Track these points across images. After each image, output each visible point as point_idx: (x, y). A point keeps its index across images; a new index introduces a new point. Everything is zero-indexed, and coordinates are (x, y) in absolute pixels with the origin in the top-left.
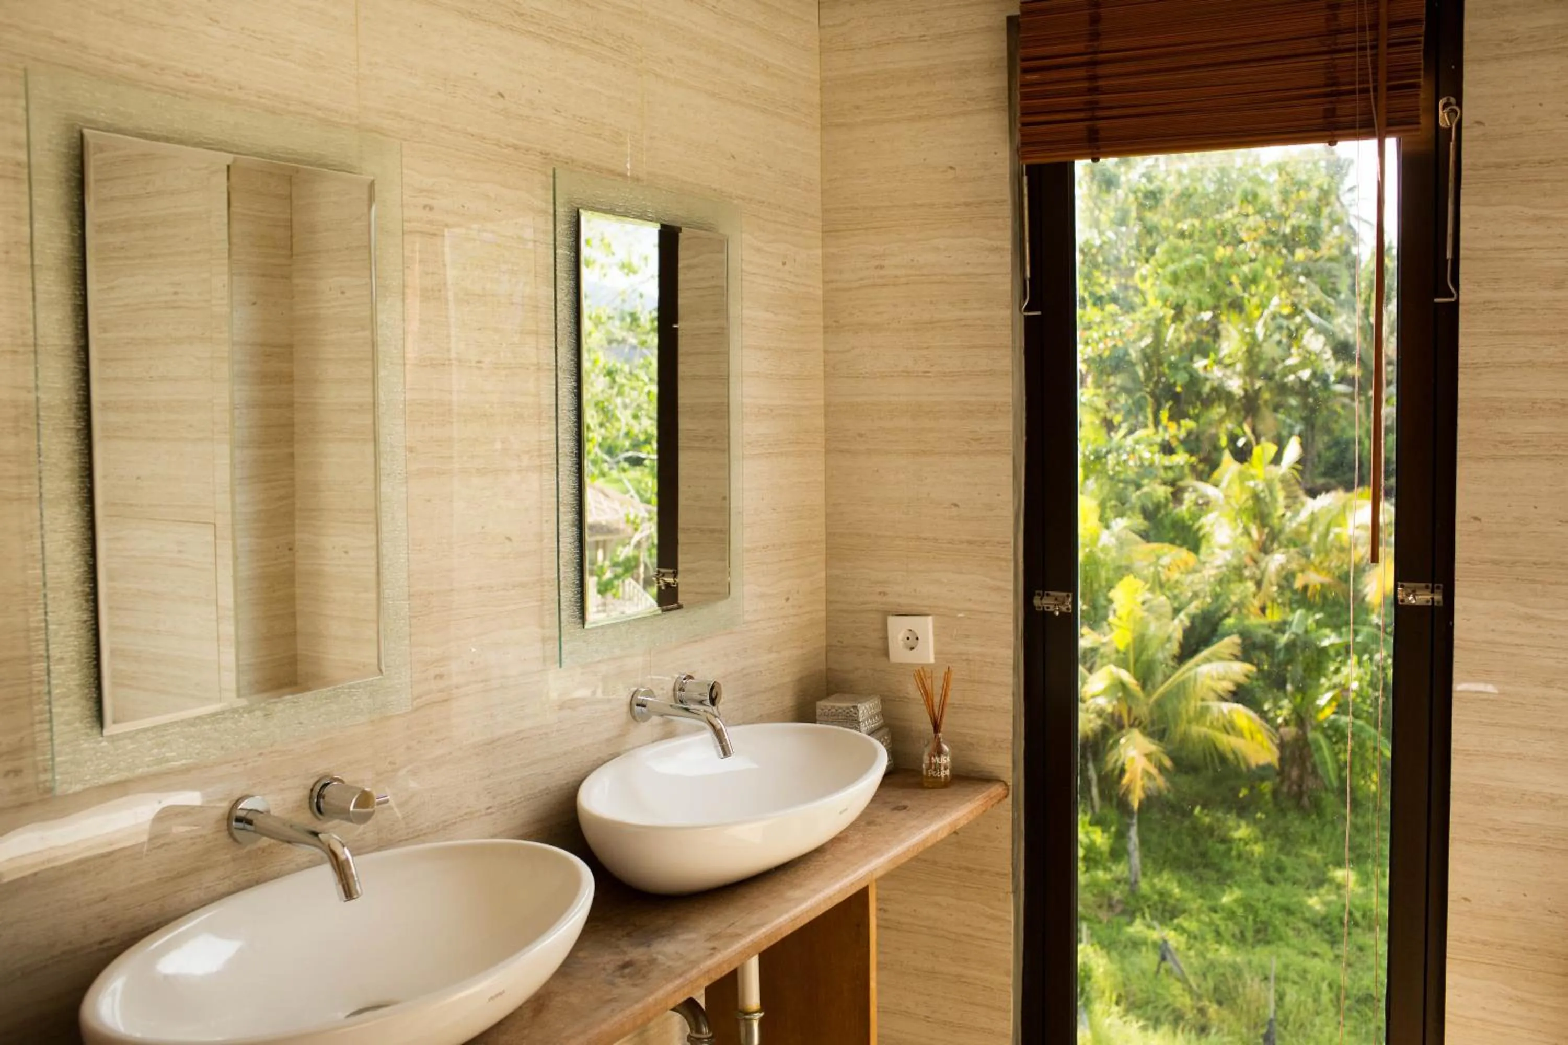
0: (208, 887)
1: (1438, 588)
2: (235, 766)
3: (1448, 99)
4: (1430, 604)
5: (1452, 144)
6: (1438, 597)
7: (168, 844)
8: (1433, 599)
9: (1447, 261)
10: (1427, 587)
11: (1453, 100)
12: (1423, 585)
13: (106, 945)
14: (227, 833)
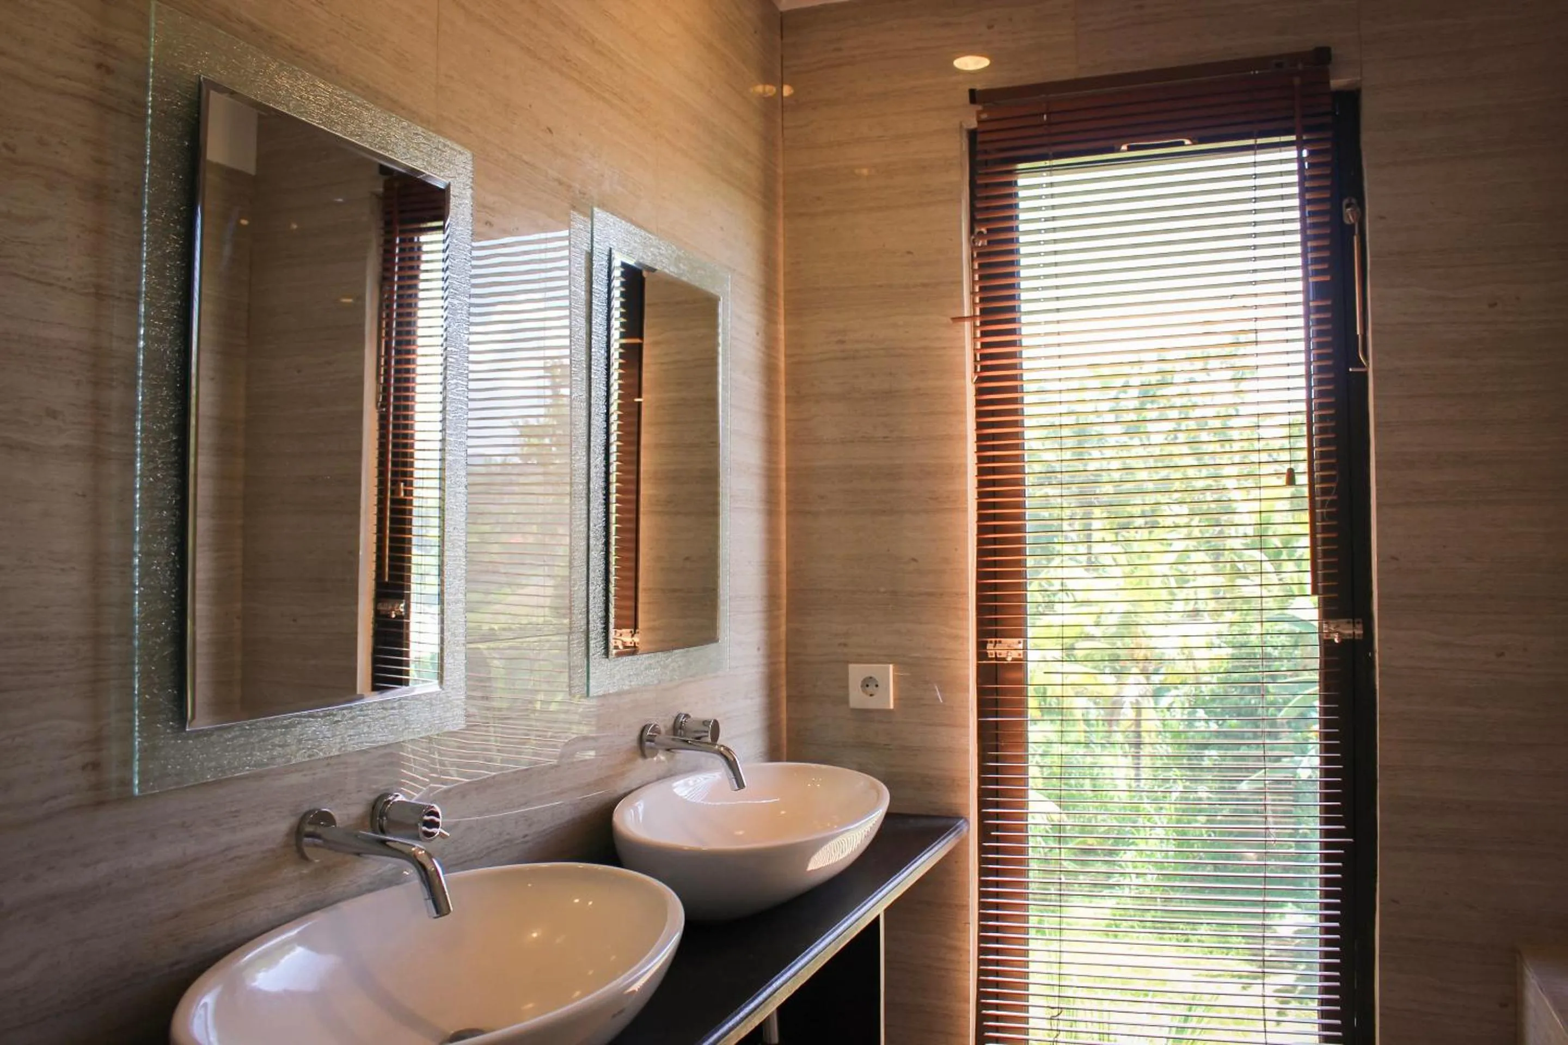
0: (276, 907)
1: (1358, 623)
2: (305, 775)
3: (1350, 200)
4: (1351, 638)
5: (1355, 238)
6: (1359, 632)
7: (240, 857)
8: (1354, 633)
9: (1357, 336)
10: (1349, 623)
11: (1354, 201)
12: (1346, 620)
13: (176, 968)
14: (295, 848)
